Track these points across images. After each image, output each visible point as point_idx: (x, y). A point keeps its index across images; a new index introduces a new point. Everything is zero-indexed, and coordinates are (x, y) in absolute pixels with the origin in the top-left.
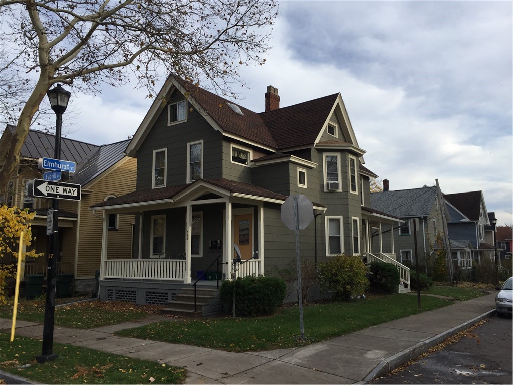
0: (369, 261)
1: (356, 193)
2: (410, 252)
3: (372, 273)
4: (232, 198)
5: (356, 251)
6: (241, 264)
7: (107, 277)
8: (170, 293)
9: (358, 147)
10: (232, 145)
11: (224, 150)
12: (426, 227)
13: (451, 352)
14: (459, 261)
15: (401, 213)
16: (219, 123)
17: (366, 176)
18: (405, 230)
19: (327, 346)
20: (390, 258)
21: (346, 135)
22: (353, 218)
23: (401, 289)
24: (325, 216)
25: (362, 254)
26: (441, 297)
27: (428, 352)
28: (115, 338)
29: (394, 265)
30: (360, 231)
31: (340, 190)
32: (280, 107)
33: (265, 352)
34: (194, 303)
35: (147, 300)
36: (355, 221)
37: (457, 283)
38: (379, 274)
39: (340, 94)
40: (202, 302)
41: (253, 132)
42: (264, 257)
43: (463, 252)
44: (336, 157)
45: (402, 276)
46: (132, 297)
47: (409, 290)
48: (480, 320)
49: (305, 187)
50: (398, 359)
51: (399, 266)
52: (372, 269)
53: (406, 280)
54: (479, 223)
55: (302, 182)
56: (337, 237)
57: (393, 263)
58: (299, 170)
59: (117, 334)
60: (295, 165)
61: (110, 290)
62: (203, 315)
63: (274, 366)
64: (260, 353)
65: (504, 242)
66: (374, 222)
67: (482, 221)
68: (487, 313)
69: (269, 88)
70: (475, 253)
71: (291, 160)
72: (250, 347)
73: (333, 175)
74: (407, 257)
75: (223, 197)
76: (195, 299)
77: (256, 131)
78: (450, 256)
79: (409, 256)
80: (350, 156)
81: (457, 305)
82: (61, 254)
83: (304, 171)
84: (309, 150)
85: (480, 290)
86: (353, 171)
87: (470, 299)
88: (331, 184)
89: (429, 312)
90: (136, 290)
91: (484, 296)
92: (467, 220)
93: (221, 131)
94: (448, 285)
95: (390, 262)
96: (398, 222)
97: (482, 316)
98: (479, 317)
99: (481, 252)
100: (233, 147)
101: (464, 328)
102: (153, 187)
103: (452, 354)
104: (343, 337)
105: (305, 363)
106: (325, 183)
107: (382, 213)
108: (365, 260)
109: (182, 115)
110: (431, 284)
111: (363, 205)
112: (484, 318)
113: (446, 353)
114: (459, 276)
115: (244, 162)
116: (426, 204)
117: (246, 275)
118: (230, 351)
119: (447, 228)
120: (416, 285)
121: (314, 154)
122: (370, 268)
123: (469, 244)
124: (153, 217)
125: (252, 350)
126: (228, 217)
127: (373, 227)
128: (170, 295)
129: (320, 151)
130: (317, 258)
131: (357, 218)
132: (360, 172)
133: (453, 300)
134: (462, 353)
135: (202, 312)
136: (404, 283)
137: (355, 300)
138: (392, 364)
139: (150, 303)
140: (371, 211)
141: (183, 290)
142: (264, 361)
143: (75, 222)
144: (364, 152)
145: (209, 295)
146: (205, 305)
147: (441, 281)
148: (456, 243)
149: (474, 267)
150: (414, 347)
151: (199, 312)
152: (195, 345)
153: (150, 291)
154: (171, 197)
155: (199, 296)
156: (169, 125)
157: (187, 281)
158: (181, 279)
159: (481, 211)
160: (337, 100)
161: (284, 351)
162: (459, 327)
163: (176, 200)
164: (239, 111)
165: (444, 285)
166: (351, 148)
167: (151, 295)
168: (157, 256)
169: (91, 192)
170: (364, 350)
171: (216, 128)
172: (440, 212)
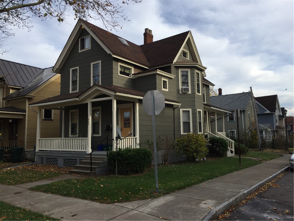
0: (209, 137)
1: (200, 94)
2: (234, 131)
3: (210, 145)
4: (116, 97)
5: (200, 131)
6: (121, 140)
7: (40, 149)
8: (78, 159)
9: (202, 65)
10: (119, 64)
11: (114, 66)
12: (244, 116)
13: (262, 199)
14: (264, 137)
15: (229, 108)
16: (110, 49)
17: (207, 85)
18: (231, 118)
19: (174, 197)
20: (222, 135)
21: (194, 57)
22: (198, 110)
23: (229, 154)
24: (180, 109)
25: (204, 133)
26: (254, 159)
27: (246, 199)
28: (28, 192)
29: (224, 139)
30: (203, 118)
31: (190, 92)
32: (154, 41)
33: (127, 203)
34: (90, 166)
35: (64, 164)
36: (200, 112)
37: (263, 150)
38: (215, 145)
39: (191, 32)
40: (96, 165)
41: (134, 56)
42: (139, 136)
43: (266, 131)
44: (188, 71)
45: (229, 146)
46: (55, 162)
47: (233, 154)
48: (279, 174)
49: (167, 90)
50: (224, 207)
51: (227, 140)
52: (210, 142)
53: (231, 148)
54: (275, 114)
55: (165, 87)
56: (188, 122)
57: (224, 138)
58: (163, 79)
59: (32, 189)
60: (161, 76)
61: (42, 158)
62: (97, 174)
63: (131, 216)
64: (124, 204)
65: (289, 125)
66: (212, 113)
67: (277, 113)
68: (284, 169)
69: (146, 29)
70: (273, 132)
71: (157, 72)
72: (118, 199)
73: (185, 83)
74: (233, 135)
75: (110, 96)
76: (91, 163)
77: (137, 55)
78: (259, 133)
79: (233, 134)
80: (197, 71)
81: (263, 164)
82: (17, 135)
83: (167, 80)
84: (170, 66)
85: (277, 153)
86: (198, 80)
87: (271, 160)
88: (184, 88)
89: (247, 169)
90: (58, 157)
91: (280, 157)
92: (268, 112)
93: (111, 54)
94: (257, 151)
95: (222, 137)
96: (227, 113)
97: (281, 171)
98: (279, 172)
99: (277, 131)
100: (120, 65)
101: (270, 180)
102: (71, 92)
103: (263, 201)
104: (187, 190)
105: (155, 212)
106: (180, 88)
107: (216, 107)
108: (206, 136)
109: (88, 45)
110: (247, 151)
111: (205, 103)
112: (282, 172)
113: (258, 200)
114: (264, 145)
115: (128, 75)
116: (244, 102)
117: (124, 148)
118: (103, 203)
119: (256, 117)
120: (238, 151)
121: (173, 69)
122: (210, 141)
123: (270, 126)
124: (71, 111)
125: (119, 202)
126: (114, 109)
127: (211, 117)
128: (78, 161)
129: (177, 68)
130: (175, 135)
131: (201, 110)
132: (203, 82)
133: (261, 160)
134: (270, 200)
135: (96, 172)
136: (231, 150)
137: (199, 162)
138: (219, 212)
139: (66, 166)
140: (210, 106)
141: (85, 157)
142: (125, 211)
143: (25, 115)
144: (206, 68)
145: (101, 161)
146: (97, 168)
147: (253, 148)
148: (262, 126)
149: (273, 140)
150: (236, 197)
151: (94, 172)
152: (80, 198)
153: (66, 158)
154: (77, 97)
155: (94, 161)
156: (80, 51)
157: (88, 152)
158: (85, 150)
159: (277, 107)
160: (189, 36)
161: (141, 202)
162: (267, 179)
163: (81, 99)
164: (126, 43)
165: (255, 151)
166: (197, 66)
167: (67, 161)
168: (73, 136)
169: (34, 96)
170: (200, 200)
171: (108, 52)
172: (252, 107)
